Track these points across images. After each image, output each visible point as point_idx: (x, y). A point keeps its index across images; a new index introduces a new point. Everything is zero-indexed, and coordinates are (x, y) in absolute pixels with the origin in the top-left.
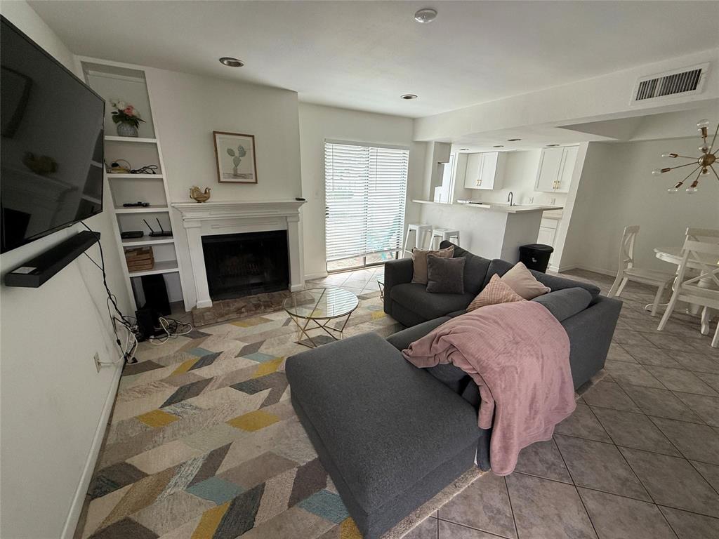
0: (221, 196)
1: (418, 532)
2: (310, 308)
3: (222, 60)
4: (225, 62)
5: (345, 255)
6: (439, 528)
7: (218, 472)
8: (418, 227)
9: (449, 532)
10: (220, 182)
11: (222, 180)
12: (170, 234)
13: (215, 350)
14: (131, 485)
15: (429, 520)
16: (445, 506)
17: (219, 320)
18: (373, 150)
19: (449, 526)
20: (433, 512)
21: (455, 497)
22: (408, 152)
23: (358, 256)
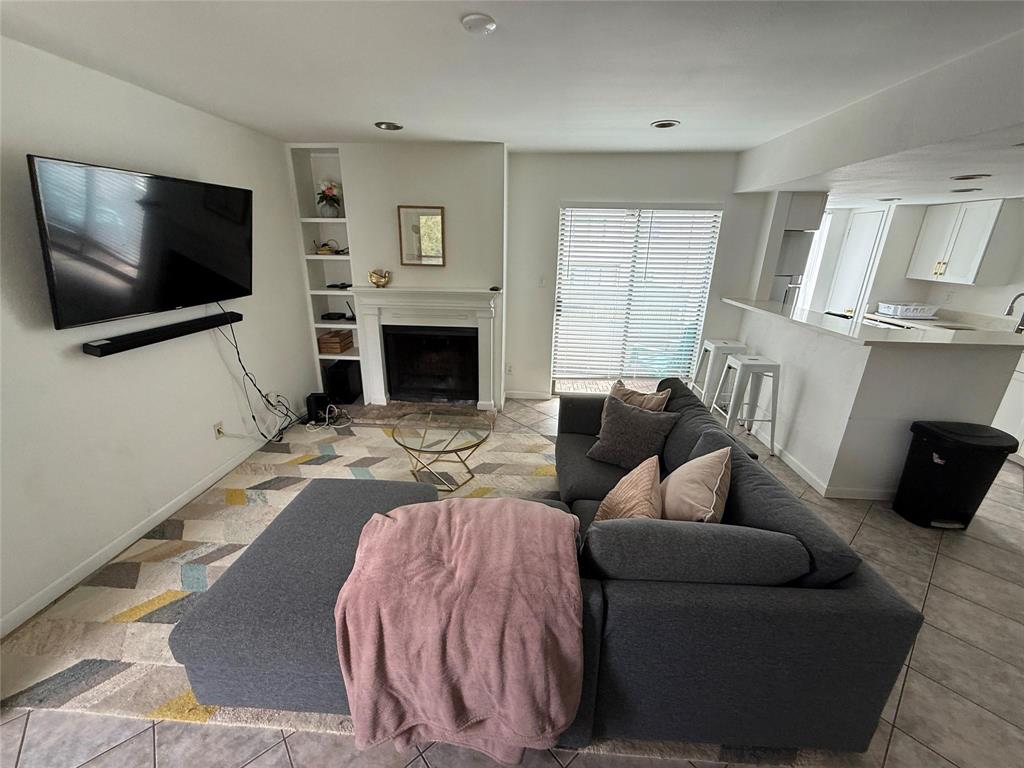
0: (403, 280)
1: (254, 733)
2: (476, 435)
3: (378, 125)
4: (383, 126)
5: (581, 373)
6: (273, 748)
7: (212, 564)
8: (713, 346)
9: (275, 761)
10: (402, 264)
11: (405, 262)
12: (353, 319)
13: (338, 453)
14: (164, 541)
15: (278, 732)
16: (308, 734)
17: (378, 422)
18: (647, 214)
19: (284, 756)
20: (288, 729)
21: (328, 735)
22: (720, 214)
23: (606, 378)
